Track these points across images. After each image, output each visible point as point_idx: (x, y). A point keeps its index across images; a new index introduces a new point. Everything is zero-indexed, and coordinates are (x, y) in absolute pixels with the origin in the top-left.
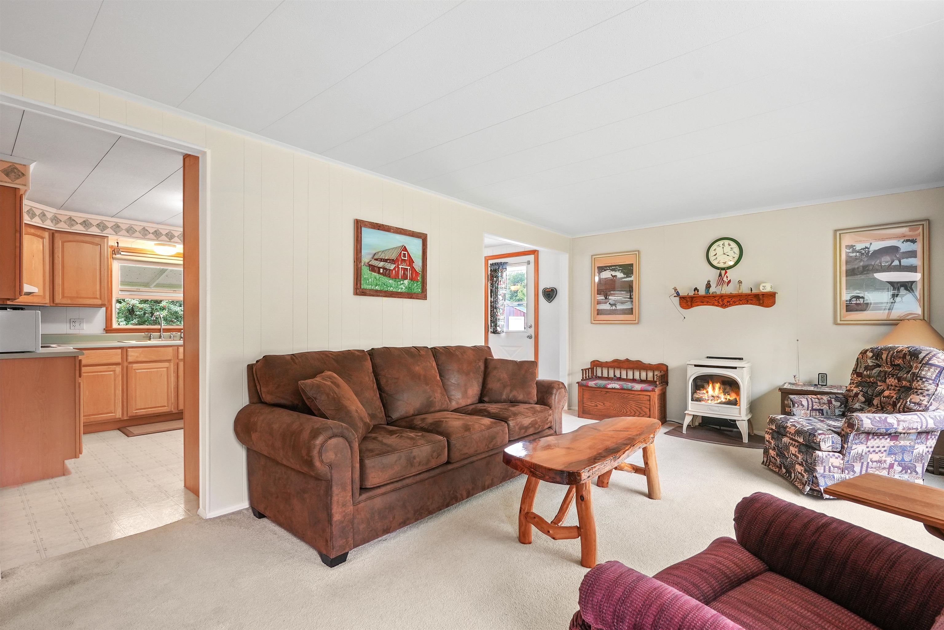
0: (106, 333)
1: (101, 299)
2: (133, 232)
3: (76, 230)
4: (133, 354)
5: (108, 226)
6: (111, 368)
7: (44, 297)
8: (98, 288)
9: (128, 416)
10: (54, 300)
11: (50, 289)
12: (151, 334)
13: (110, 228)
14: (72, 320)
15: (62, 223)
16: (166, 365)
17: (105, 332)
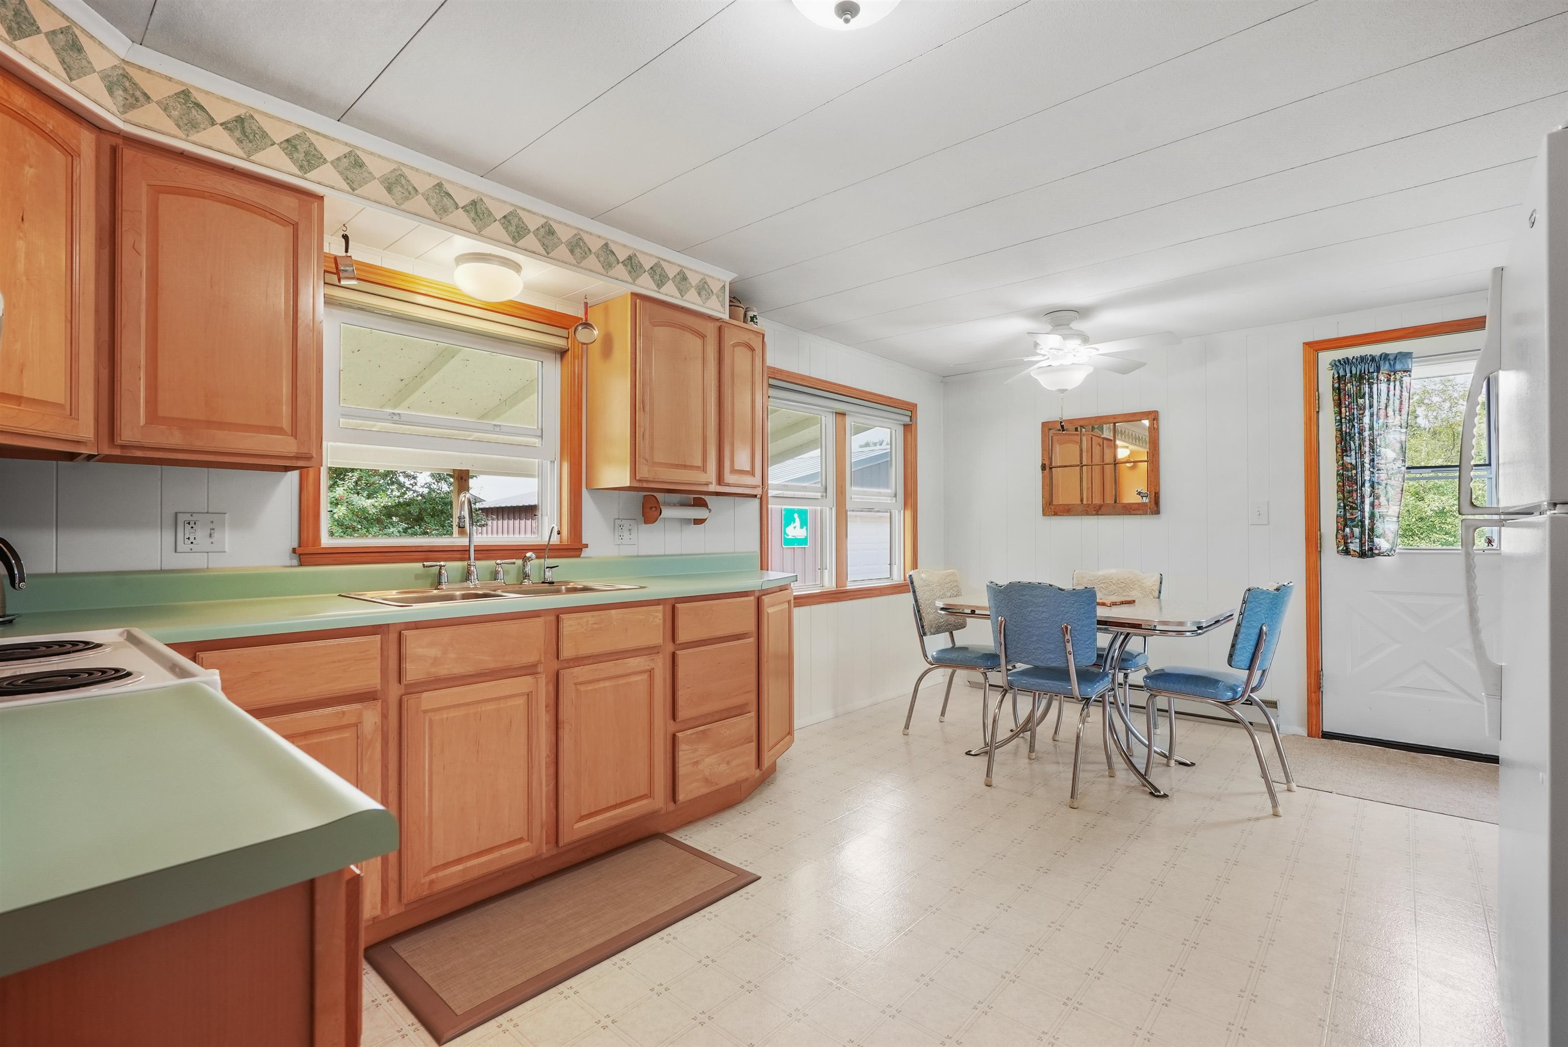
0: (301, 565)
1: (294, 434)
2: (406, 194)
3: (210, 148)
4: (420, 651)
5: (325, 156)
6: (344, 713)
7: (73, 413)
8: (286, 389)
9: (405, 901)
10: (116, 431)
11: (97, 381)
12: (441, 566)
13: (332, 163)
14: (182, 518)
15: (153, 106)
16: (524, 684)
17: (295, 562)
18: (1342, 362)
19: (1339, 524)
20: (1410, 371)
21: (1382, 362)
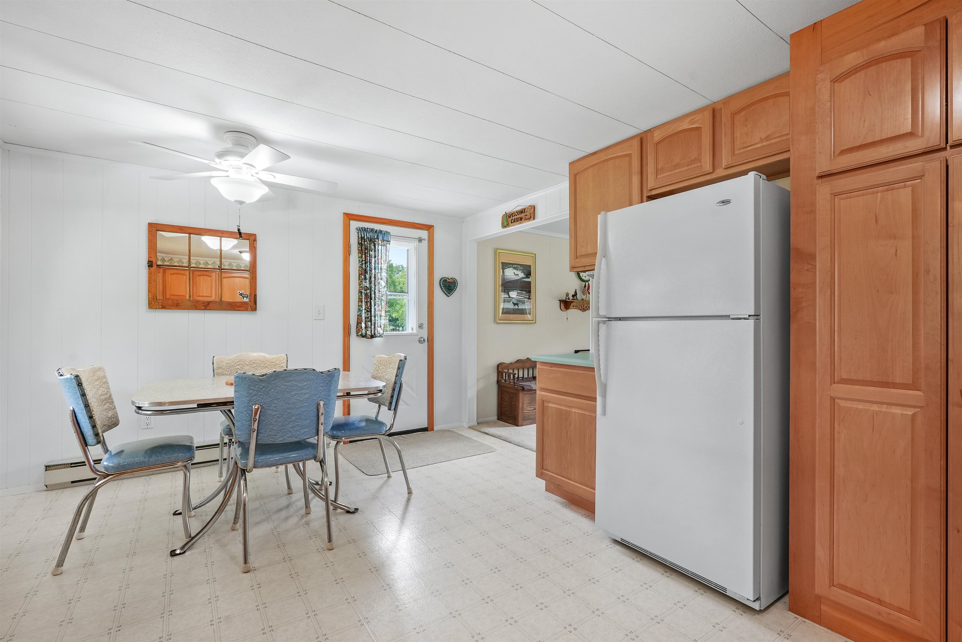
18: (363, 229)
19: (359, 320)
20: (390, 242)
21: (379, 234)
